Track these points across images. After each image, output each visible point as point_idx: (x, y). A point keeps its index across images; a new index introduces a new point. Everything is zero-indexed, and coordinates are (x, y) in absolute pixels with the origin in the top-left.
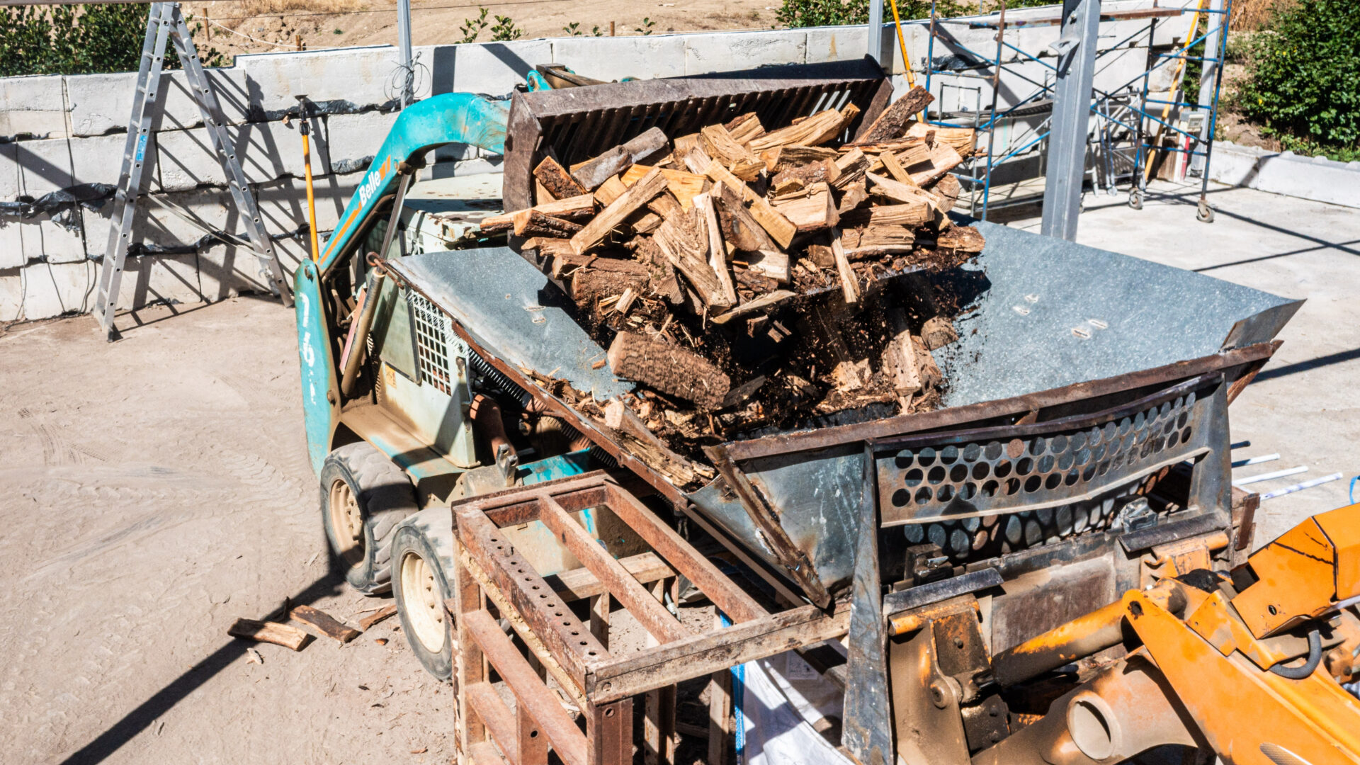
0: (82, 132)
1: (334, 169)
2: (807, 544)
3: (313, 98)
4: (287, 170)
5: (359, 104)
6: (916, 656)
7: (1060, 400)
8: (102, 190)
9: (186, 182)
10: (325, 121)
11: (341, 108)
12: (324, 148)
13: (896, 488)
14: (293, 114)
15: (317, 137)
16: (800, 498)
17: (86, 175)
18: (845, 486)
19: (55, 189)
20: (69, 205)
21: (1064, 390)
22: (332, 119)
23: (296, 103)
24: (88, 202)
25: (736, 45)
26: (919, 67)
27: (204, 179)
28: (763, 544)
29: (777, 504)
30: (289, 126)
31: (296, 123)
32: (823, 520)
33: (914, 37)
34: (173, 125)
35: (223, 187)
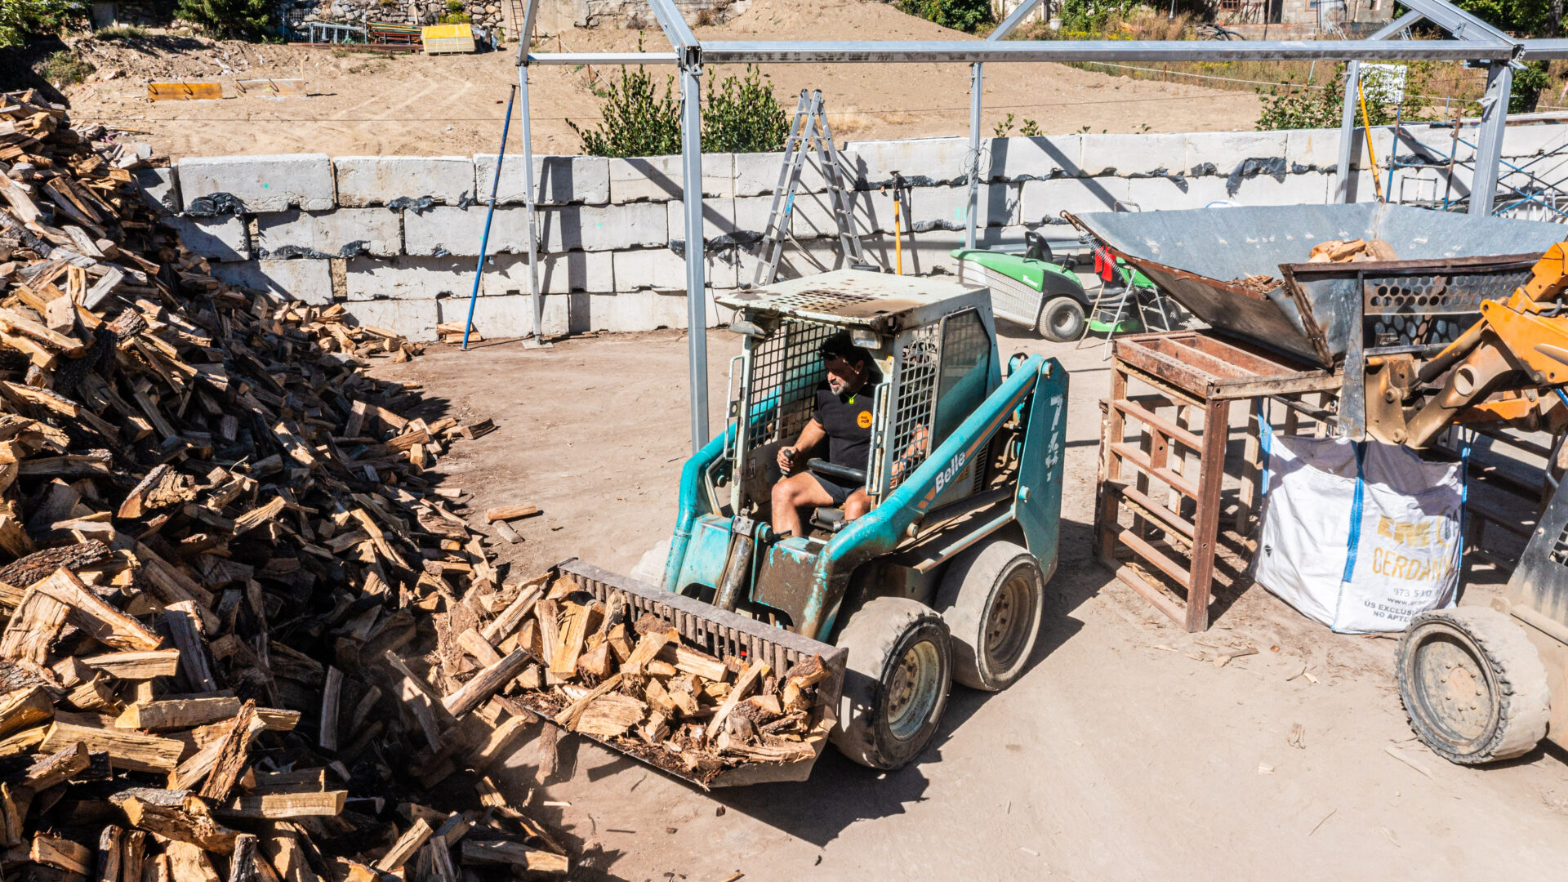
0: (743, 193)
1: (914, 228)
2: (1324, 327)
3: (903, 174)
4: (880, 227)
5: (936, 179)
6: (1379, 380)
7: (1464, 263)
8: (753, 235)
9: (809, 232)
10: (910, 192)
11: (922, 182)
12: (908, 211)
13: (1373, 295)
14: (887, 185)
15: (903, 204)
16: (1323, 299)
17: (743, 225)
18: (1346, 296)
19: (722, 233)
20: (731, 246)
21: (1466, 259)
22: (915, 190)
23: (891, 177)
24: (743, 244)
25: (1228, 141)
26: (1384, 163)
27: (822, 231)
28: (1301, 325)
29: (1312, 301)
30: (884, 194)
31: (890, 192)
32: (1334, 314)
33: (1380, 138)
34: (804, 191)
35: (835, 238)
